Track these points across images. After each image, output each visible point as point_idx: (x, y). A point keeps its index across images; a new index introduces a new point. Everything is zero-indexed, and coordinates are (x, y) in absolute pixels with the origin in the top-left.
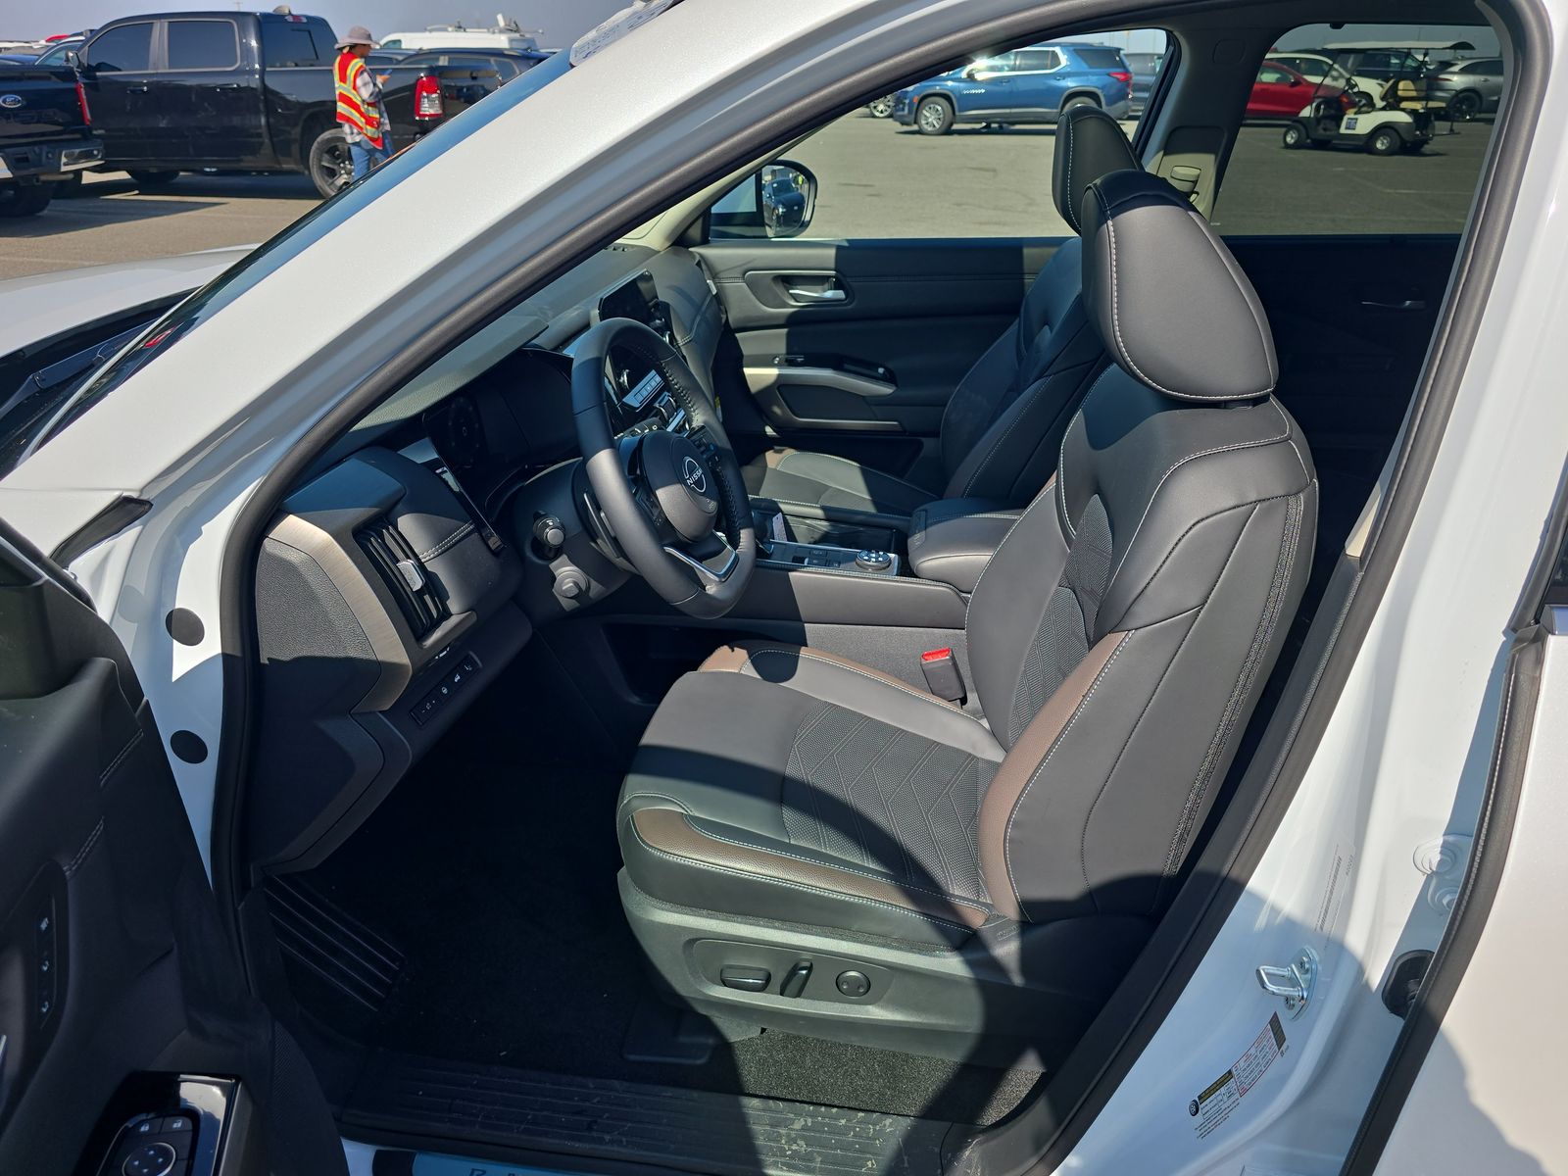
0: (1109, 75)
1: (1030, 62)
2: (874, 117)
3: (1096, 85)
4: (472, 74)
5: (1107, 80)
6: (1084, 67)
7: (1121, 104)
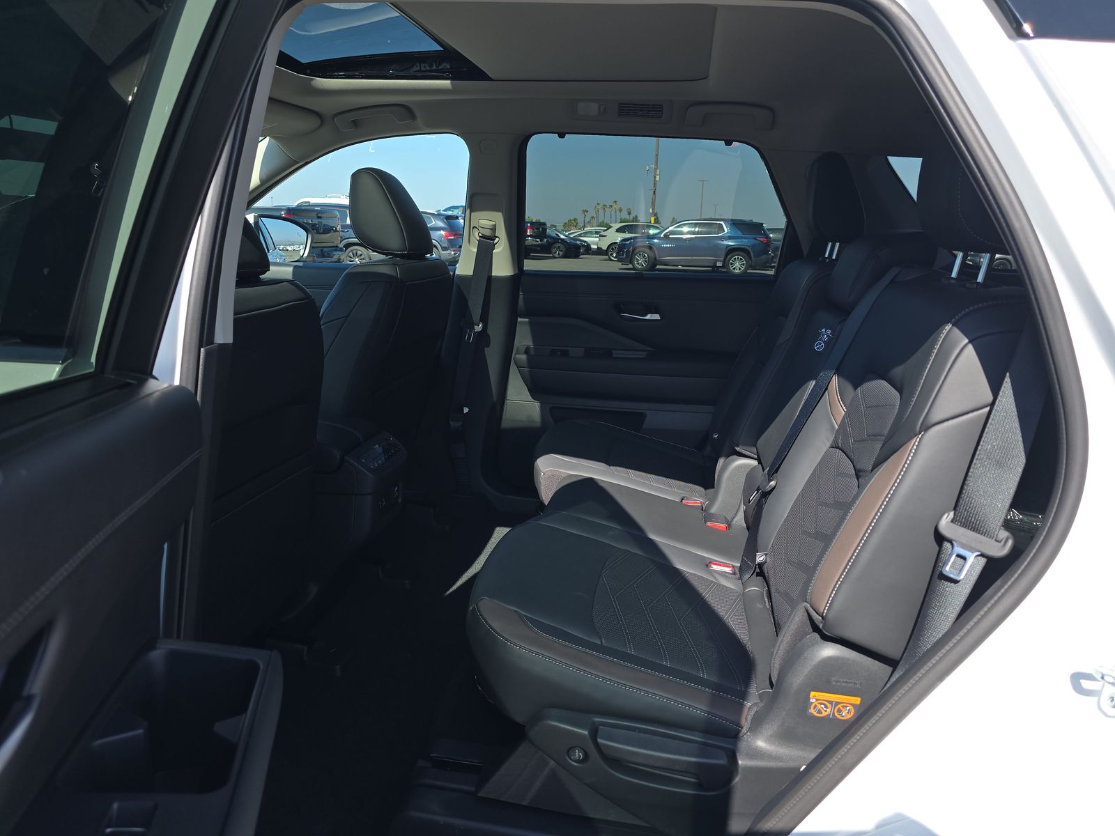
0: (755, 239)
1: (704, 230)
2: (612, 260)
3: (748, 244)
4: (317, 214)
5: (753, 241)
6: (739, 234)
7: (764, 257)
